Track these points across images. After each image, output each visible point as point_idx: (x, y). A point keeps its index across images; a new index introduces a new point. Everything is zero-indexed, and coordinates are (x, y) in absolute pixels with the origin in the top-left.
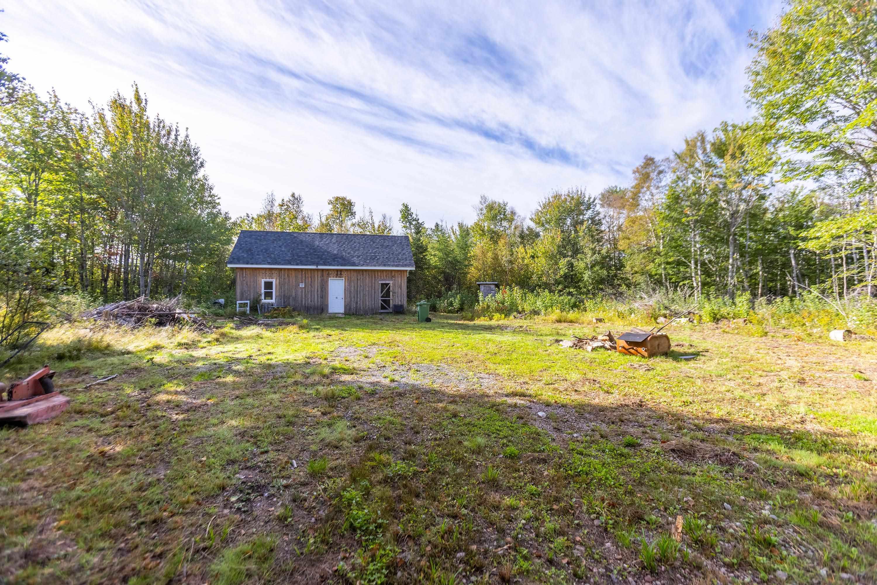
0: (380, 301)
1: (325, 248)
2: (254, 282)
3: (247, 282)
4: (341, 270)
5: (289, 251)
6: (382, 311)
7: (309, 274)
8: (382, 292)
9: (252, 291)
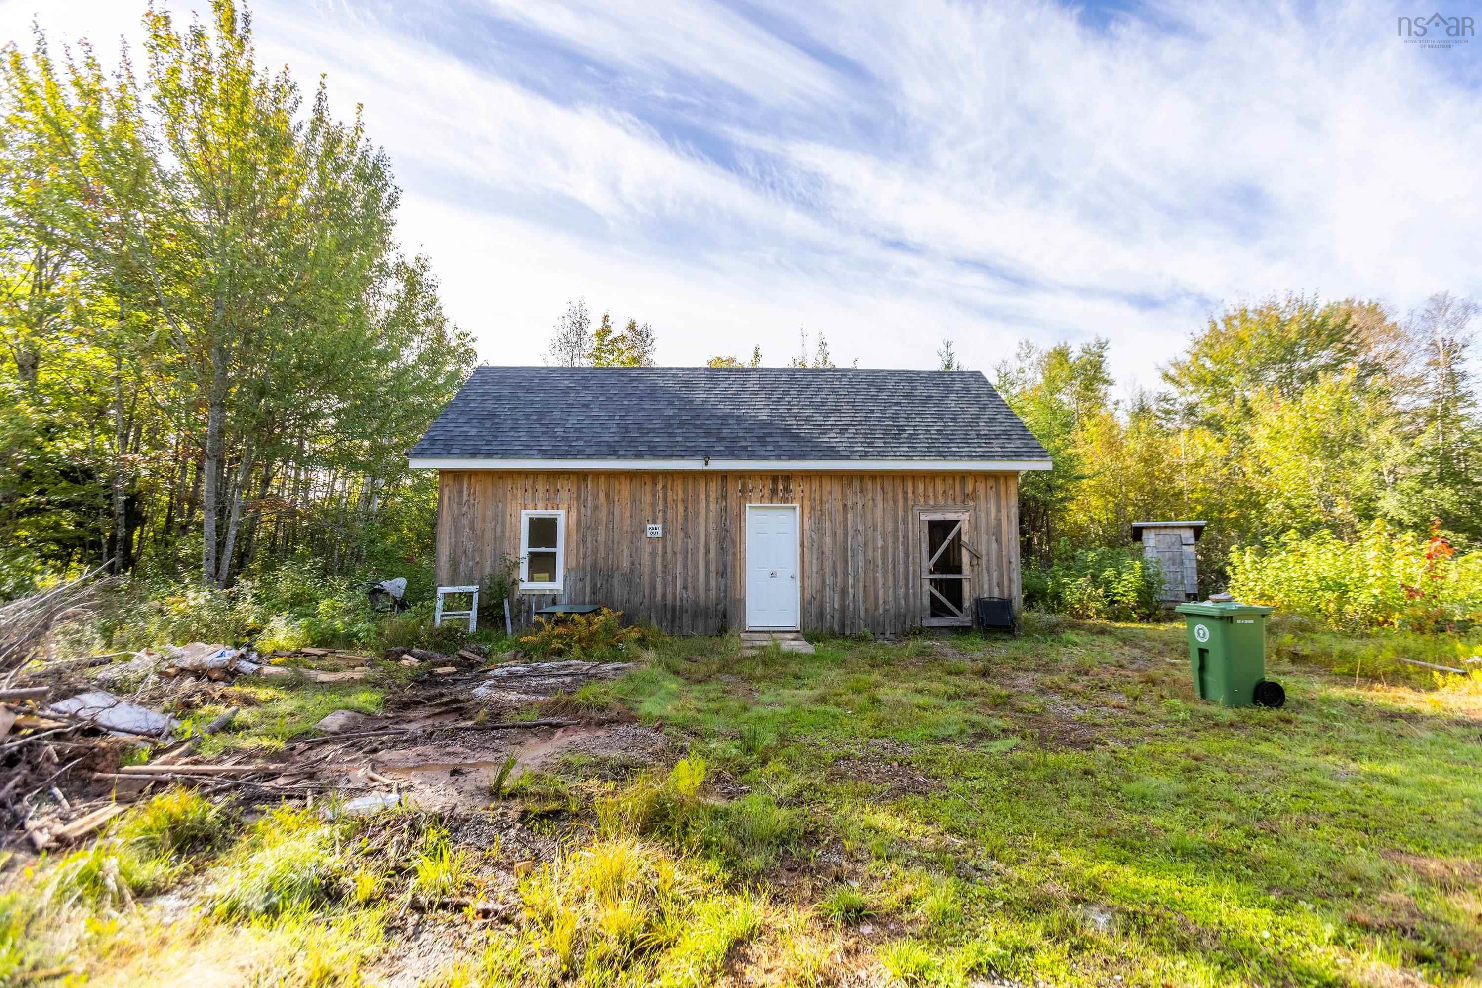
0: (927, 587)
1: (725, 407)
2: (495, 518)
3: (472, 522)
4: (788, 476)
5: (611, 418)
6: (936, 622)
7: (677, 492)
8: (931, 555)
9: (488, 550)
